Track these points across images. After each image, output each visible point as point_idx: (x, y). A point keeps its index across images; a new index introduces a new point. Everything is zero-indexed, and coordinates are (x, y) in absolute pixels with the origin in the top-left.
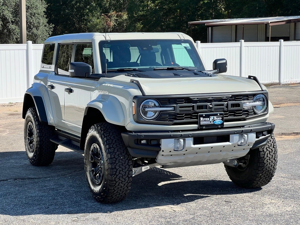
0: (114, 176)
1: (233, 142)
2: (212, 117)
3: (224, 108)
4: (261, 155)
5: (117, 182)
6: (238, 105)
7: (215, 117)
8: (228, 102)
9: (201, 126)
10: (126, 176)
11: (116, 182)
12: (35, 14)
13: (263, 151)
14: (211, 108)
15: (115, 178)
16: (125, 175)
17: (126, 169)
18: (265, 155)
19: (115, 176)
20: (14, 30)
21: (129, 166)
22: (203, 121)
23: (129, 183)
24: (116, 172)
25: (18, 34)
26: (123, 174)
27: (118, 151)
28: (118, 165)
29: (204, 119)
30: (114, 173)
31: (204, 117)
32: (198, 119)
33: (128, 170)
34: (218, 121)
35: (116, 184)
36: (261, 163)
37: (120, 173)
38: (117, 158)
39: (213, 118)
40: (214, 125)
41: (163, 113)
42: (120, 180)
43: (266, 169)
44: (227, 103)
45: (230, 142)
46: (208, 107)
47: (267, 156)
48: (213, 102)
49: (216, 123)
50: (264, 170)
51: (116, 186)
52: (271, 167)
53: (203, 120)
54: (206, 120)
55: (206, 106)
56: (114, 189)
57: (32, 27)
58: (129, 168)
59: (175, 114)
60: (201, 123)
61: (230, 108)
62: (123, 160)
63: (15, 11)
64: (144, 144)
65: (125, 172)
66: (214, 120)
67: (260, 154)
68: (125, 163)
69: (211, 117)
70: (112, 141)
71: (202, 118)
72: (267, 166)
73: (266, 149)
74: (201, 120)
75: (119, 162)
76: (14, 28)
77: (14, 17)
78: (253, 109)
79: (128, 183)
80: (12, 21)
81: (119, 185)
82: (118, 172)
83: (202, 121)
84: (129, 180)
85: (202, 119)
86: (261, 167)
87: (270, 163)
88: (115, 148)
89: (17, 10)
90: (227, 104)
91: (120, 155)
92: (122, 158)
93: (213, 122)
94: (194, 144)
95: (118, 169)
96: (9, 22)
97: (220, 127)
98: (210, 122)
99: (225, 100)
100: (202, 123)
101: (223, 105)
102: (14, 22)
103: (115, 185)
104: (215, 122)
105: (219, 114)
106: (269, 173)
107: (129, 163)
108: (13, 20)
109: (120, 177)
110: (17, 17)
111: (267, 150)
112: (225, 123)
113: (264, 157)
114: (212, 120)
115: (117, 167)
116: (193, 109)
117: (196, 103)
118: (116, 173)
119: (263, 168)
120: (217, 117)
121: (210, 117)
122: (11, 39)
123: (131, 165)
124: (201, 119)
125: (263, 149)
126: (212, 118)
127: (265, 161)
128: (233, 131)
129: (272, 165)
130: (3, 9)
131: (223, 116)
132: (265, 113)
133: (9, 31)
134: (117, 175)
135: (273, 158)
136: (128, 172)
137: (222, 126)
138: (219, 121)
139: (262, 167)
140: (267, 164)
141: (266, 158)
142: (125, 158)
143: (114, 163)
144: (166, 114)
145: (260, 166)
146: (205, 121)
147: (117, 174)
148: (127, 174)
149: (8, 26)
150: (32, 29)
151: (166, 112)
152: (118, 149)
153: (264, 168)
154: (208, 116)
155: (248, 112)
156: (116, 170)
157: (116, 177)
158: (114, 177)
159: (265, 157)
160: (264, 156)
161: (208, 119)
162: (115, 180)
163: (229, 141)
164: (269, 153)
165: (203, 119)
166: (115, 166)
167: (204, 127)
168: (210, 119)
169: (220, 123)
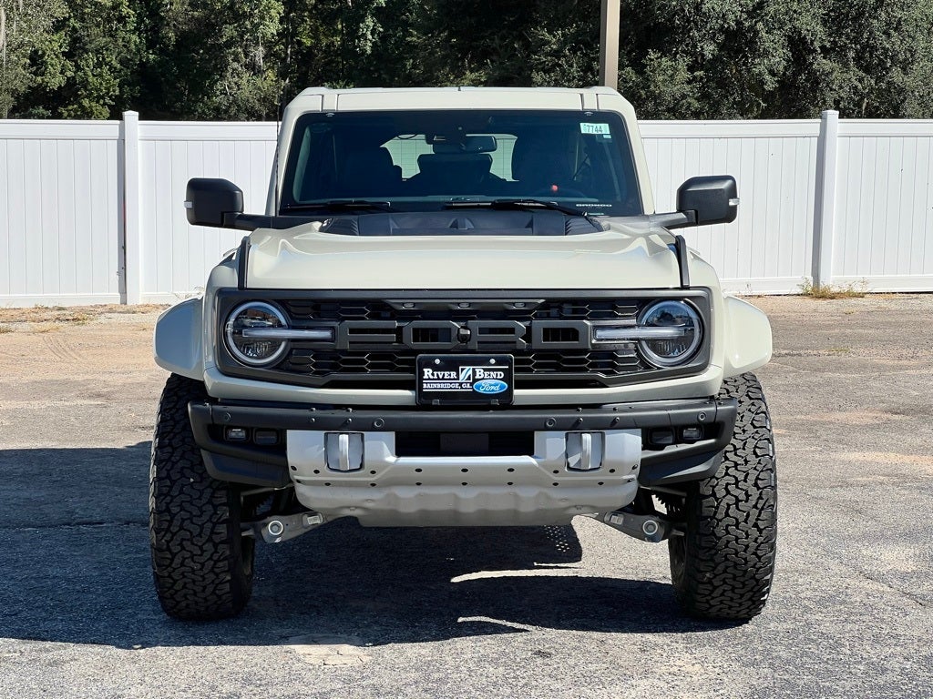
0: (164, 536)
1: (545, 457)
2: (468, 368)
3: (515, 342)
4: (704, 509)
5: (177, 553)
6: (572, 334)
7: (480, 372)
8: (531, 323)
9: (422, 394)
10: (205, 538)
11: (174, 555)
12: (899, 23)
13: (714, 494)
14: (465, 339)
15: (168, 542)
16: (200, 535)
17: (205, 518)
18: (717, 508)
19: (168, 536)
20: (827, 75)
21: (215, 507)
22: (433, 381)
23: (219, 560)
24: (171, 522)
25: (841, 87)
26: (191, 530)
27: (182, 457)
28: (177, 500)
29: (435, 373)
30: (165, 525)
31: (436, 368)
32: (415, 373)
33: (210, 520)
34: (490, 381)
35: (172, 560)
36: (706, 535)
37: (181, 528)
38: (175, 481)
39: (470, 372)
40: (475, 394)
41: (297, 347)
42: (183, 548)
43: (727, 559)
44: (528, 323)
45: (535, 457)
46: (454, 335)
47: (727, 514)
48: (473, 319)
49: (481, 391)
50: (717, 558)
51: (173, 565)
52: (745, 551)
53: (431, 377)
54: (443, 379)
55: (449, 330)
56: (170, 576)
57: (888, 65)
58: (215, 513)
59: (336, 351)
60: (425, 386)
61: (539, 342)
62: (196, 486)
63: (838, 17)
64: (236, 443)
65: (202, 527)
66: (475, 380)
67: (701, 504)
68: (200, 498)
69: (463, 370)
70: (174, 426)
71: (431, 371)
72: (727, 546)
73: (726, 489)
74: (426, 377)
75: (181, 492)
76: (827, 68)
77: (830, 35)
78: (636, 351)
79: (216, 562)
80: (823, 48)
81: (182, 564)
82: (176, 522)
83: (429, 379)
84: (216, 552)
85: (428, 372)
86: (706, 548)
87: (737, 539)
88: (177, 448)
89: (843, 14)
90: (529, 329)
91: (187, 472)
92: (192, 480)
93: (472, 384)
94: (399, 453)
95: (175, 514)
96: (815, 51)
97: (496, 402)
98: (461, 384)
99: (521, 315)
100: (427, 387)
101: (511, 331)
102: (831, 48)
103: (171, 563)
104: (478, 387)
105: (493, 361)
106: (739, 573)
107: (214, 499)
108: (828, 45)
109: (183, 540)
110: (842, 34)
111: (728, 492)
112: (516, 392)
113: (714, 517)
114: (469, 378)
115: (175, 510)
116: (399, 339)
117: (411, 320)
118: (169, 526)
119: (713, 552)
120: (485, 370)
121: (460, 367)
122: (818, 104)
123: (224, 504)
124: (426, 373)
125: (714, 487)
126: (466, 372)
127: (720, 531)
128: (542, 418)
129: (747, 546)
130: (795, 12)
131: (510, 369)
132: (690, 365)
133: (815, 80)
134: (174, 534)
135: (750, 524)
136: (210, 525)
137: (505, 401)
138: (495, 385)
139: (710, 549)
140: (728, 542)
141: (721, 520)
142: (201, 482)
143: (166, 495)
144: (307, 351)
145: (703, 544)
146: (439, 379)
147: (173, 529)
148: (207, 531)
149: (812, 64)
150: (888, 70)
151: (306, 345)
152: (184, 452)
153: (716, 553)
154: (452, 365)
155: (615, 358)
156: (169, 518)
157: (172, 539)
158: (165, 538)
159: (719, 516)
160: (715, 513)
161: (453, 374)
162: (169, 549)
163: (530, 453)
164: (737, 504)
165: (433, 374)
166: (168, 504)
167: (436, 402)
168: (458, 375)
169: (497, 390)
